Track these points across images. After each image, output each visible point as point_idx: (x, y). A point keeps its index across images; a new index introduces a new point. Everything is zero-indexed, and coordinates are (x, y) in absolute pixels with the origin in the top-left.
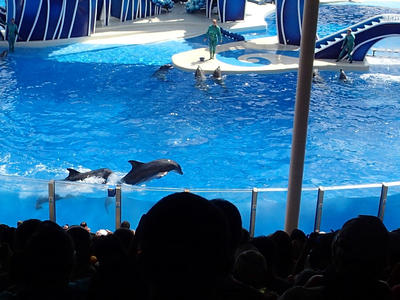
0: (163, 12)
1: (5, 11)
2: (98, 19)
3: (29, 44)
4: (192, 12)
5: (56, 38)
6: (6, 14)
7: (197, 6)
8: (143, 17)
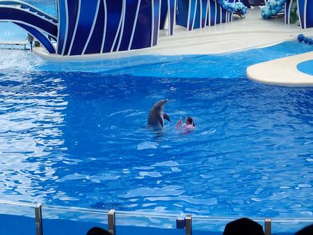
0: (236, 19)
1: (56, 22)
2: (162, 27)
3: (83, 57)
4: (268, 18)
5: (115, 50)
6: (58, 25)
7: (273, 11)
8: (212, 24)
